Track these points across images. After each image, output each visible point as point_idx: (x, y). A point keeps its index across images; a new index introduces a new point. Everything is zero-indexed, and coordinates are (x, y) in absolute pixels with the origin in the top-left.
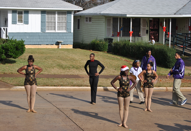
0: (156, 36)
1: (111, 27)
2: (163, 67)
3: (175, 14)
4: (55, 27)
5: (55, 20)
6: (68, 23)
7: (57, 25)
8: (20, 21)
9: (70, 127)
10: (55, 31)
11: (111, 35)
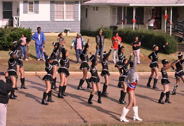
0: (159, 24)
1: (116, 16)
2: (162, 53)
3: (176, 3)
4: (63, 16)
5: (63, 9)
6: (75, 12)
7: (66, 14)
8: (31, 10)
9: (65, 110)
10: (63, 19)
11: (116, 23)
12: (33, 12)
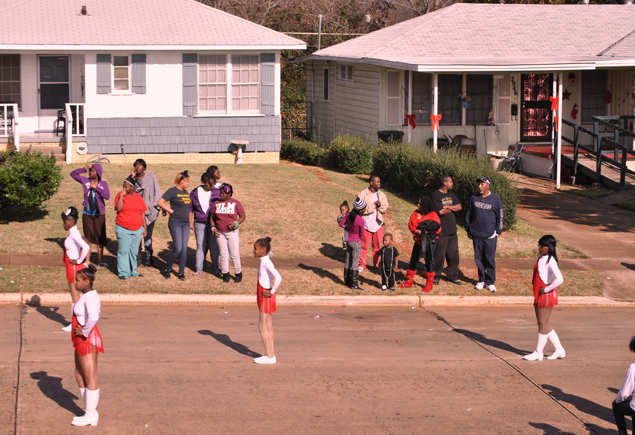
0: (544, 122)
1: (401, 98)
3: (599, 56)
4: (225, 99)
5: (225, 80)
6: (265, 88)
10: (224, 111)
11: (401, 119)
12: (128, 88)
